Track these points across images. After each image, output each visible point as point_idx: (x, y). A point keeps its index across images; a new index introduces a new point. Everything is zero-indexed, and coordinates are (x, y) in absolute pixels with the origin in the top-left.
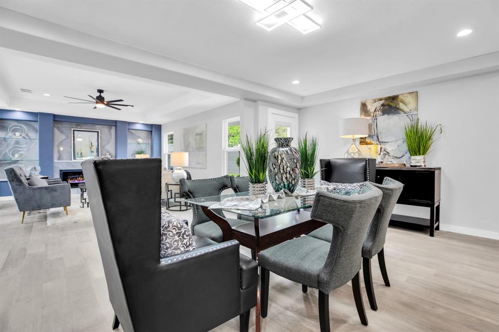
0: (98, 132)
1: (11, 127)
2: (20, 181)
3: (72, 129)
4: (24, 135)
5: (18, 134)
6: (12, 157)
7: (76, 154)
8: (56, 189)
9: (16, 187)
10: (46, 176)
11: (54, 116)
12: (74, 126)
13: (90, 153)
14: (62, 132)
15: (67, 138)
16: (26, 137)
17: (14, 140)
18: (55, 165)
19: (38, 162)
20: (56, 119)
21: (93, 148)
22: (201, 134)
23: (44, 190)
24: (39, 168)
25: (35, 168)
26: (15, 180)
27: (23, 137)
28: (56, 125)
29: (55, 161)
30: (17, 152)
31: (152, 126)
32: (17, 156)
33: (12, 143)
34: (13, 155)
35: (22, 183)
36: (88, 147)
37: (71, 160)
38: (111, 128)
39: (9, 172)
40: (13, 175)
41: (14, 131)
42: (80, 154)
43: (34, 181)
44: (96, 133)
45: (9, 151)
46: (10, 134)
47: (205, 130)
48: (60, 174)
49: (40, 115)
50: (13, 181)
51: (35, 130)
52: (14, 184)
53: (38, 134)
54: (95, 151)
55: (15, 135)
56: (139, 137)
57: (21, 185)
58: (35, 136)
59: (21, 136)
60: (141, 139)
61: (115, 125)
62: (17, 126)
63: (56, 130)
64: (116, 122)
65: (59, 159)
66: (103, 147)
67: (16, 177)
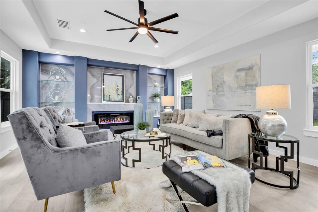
0: (123, 76)
1: (53, 71)
2: (38, 138)
3: (102, 73)
4: (62, 78)
5: (58, 77)
6: (53, 99)
7: (105, 96)
8: (99, 152)
9: (31, 151)
10: (82, 123)
11: (88, 60)
12: (104, 71)
13: (117, 95)
14: (93, 76)
15: (98, 81)
16: (65, 80)
17: (55, 83)
18: (89, 107)
19: (74, 103)
20: (90, 63)
21: (119, 91)
22: (250, 68)
23: (80, 155)
24: (73, 111)
25: (68, 111)
26: (29, 137)
27: (62, 80)
28: (89, 69)
29: (88, 103)
30: (58, 94)
31: (166, 70)
32: (57, 98)
33: (53, 86)
34: (54, 97)
35: (42, 142)
36: (115, 90)
37: (102, 102)
38: (133, 73)
39: (17, 120)
40: (25, 126)
41: (55, 74)
42: (108, 96)
43: (63, 134)
44: (121, 77)
45: (51, 94)
46: (52, 78)
47: (258, 62)
48: (92, 116)
49: (76, 59)
50: (25, 138)
51: (72, 73)
52: (29, 143)
53: (74, 78)
54: (121, 93)
55: (56, 78)
56: (155, 81)
57: (39, 147)
58: (71, 79)
59: (60, 79)
60: (157, 83)
61: (137, 69)
62: (57, 70)
63: (89, 74)
64: (138, 66)
65: (91, 102)
66: (127, 90)
67: (30, 131)
